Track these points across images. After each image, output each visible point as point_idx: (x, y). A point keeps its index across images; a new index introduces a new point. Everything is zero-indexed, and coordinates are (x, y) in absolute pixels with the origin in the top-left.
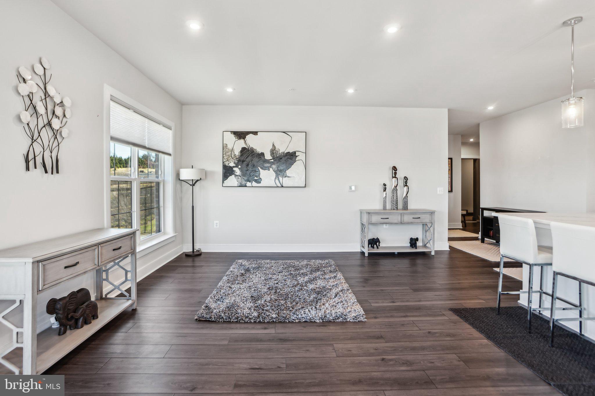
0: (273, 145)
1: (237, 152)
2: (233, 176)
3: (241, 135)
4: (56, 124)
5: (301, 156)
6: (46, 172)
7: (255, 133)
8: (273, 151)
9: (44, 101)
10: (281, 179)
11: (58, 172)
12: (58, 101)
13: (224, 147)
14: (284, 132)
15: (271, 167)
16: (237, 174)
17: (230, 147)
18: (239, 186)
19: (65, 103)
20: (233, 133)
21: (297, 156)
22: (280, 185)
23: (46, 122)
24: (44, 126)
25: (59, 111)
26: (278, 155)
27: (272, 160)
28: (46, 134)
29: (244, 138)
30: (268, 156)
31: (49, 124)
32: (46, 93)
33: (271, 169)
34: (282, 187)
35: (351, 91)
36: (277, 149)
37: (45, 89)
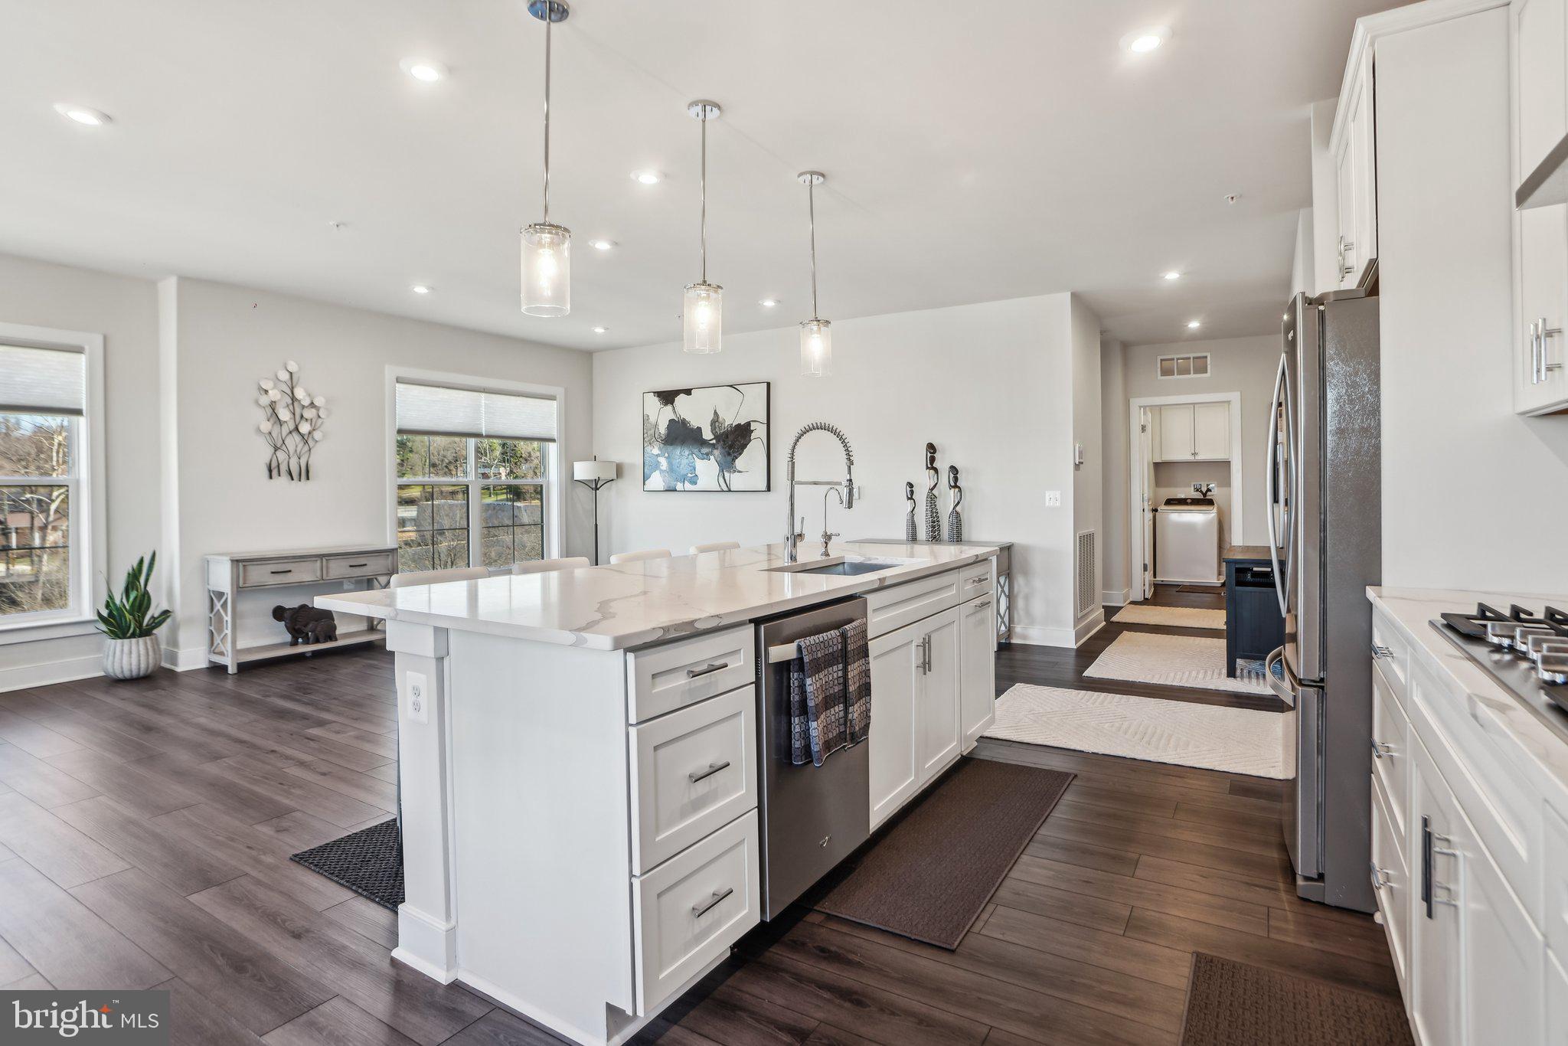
0: (715, 412)
1: (663, 429)
2: (658, 472)
3: (667, 397)
4: (305, 428)
5: (759, 431)
6: (293, 479)
7: (688, 392)
8: (715, 421)
9: (291, 407)
10: (727, 475)
11: (308, 478)
12: (306, 403)
13: (645, 419)
14: (731, 386)
15: (711, 453)
16: (662, 468)
17: (652, 419)
18: (666, 491)
19: (316, 403)
20: (656, 395)
21: (753, 431)
22: (725, 489)
23: (292, 427)
24: (291, 432)
25: (309, 414)
26: (723, 431)
27: (714, 441)
28: (293, 442)
29: (672, 402)
30: (707, 435)
31: (297, 429)
32: (294, 399)
33: (712, 457)
34: (730, 491)
35: (769, 303)
36: (720, 419)
37: (293, 393)
